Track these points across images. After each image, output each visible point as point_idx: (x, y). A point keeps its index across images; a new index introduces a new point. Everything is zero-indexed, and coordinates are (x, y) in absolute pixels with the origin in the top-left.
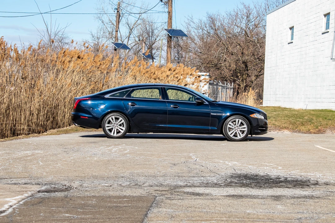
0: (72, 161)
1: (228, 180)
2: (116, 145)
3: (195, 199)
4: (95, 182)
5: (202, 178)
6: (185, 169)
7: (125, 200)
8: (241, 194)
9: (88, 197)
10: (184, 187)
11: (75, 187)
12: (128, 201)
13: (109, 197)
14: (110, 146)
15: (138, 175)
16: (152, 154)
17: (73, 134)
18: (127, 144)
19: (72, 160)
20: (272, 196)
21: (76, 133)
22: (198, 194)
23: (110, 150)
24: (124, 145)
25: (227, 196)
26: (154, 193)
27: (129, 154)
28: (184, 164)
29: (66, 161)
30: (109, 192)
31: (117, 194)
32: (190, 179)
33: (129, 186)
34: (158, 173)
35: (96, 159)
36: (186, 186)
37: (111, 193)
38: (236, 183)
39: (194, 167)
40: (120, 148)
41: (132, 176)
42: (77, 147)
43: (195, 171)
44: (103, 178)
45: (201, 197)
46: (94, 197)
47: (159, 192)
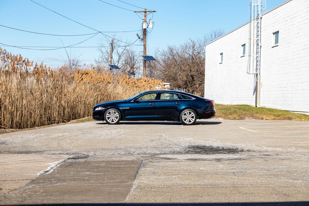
0: (88, 140)
1: (186, 149)
2: (114, 129)
3: (167, 162)
4: (103, 152)
5: (171, 149)
6: (159, 143)
7: (124, 163)
8: (196, 158)
9: (100, 161)
10: (160, 154)
11: (91, 155)
12: (125, 163)
13: (113, 161)
14: (110, 130)
15: (130, 147)
16: (138, 134)
17: (87, 122)
18: (121, 129)
19: (87, 138)
20: (215, 159)
21: (89, 122)
22: (169, 159)
23: (111, 132)
24: (119, 129)
25: (187, 159)
26: (141, 159)
27: (123, 134)
28: (158, 140)
29: (84, 139)
30: (113, 158)
31: (118, 159)
32: (162, 149)
33: (125, 155)
34: (143, 146)
35: (102, 138)
36: (161, 154)
37: (114, 159)
38: (192, 151)
39: (165, 142)
40: (117, 131)
41: (126, 148)
42: (90, 130)
43: (166, 145)
44: (108, 150)
45: (171, 161)
46: (103, 161)
47: (144, 158)
